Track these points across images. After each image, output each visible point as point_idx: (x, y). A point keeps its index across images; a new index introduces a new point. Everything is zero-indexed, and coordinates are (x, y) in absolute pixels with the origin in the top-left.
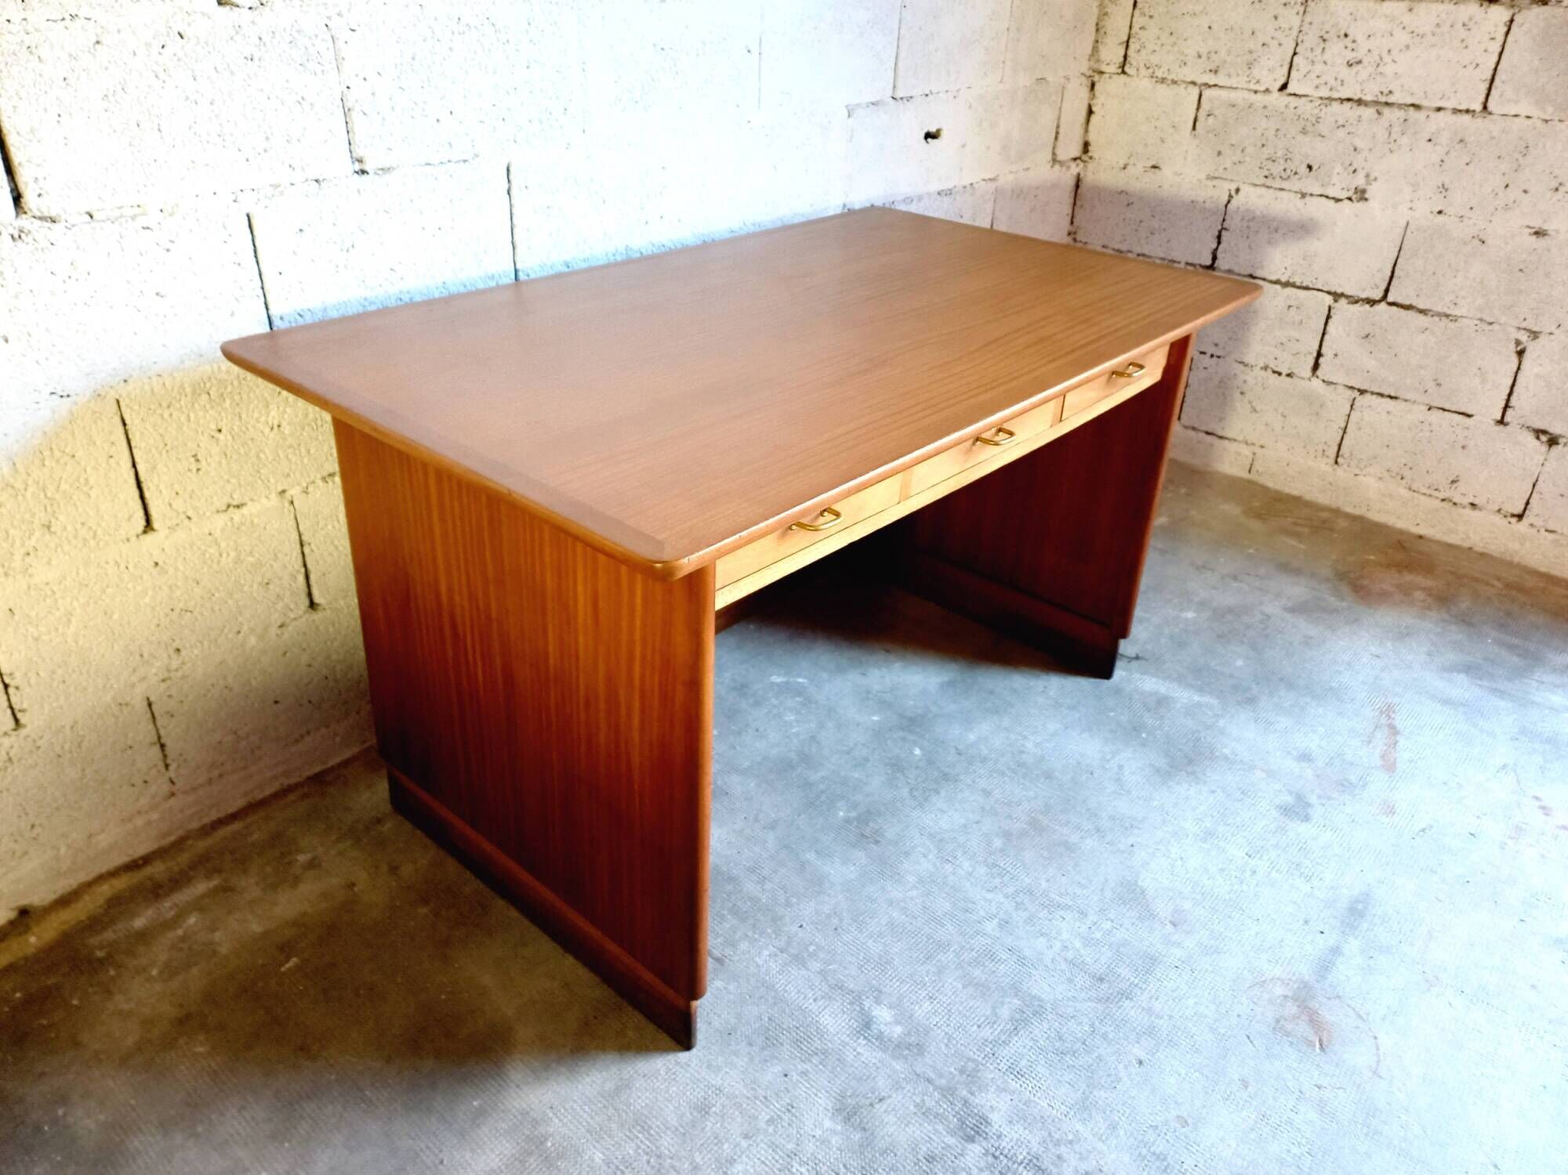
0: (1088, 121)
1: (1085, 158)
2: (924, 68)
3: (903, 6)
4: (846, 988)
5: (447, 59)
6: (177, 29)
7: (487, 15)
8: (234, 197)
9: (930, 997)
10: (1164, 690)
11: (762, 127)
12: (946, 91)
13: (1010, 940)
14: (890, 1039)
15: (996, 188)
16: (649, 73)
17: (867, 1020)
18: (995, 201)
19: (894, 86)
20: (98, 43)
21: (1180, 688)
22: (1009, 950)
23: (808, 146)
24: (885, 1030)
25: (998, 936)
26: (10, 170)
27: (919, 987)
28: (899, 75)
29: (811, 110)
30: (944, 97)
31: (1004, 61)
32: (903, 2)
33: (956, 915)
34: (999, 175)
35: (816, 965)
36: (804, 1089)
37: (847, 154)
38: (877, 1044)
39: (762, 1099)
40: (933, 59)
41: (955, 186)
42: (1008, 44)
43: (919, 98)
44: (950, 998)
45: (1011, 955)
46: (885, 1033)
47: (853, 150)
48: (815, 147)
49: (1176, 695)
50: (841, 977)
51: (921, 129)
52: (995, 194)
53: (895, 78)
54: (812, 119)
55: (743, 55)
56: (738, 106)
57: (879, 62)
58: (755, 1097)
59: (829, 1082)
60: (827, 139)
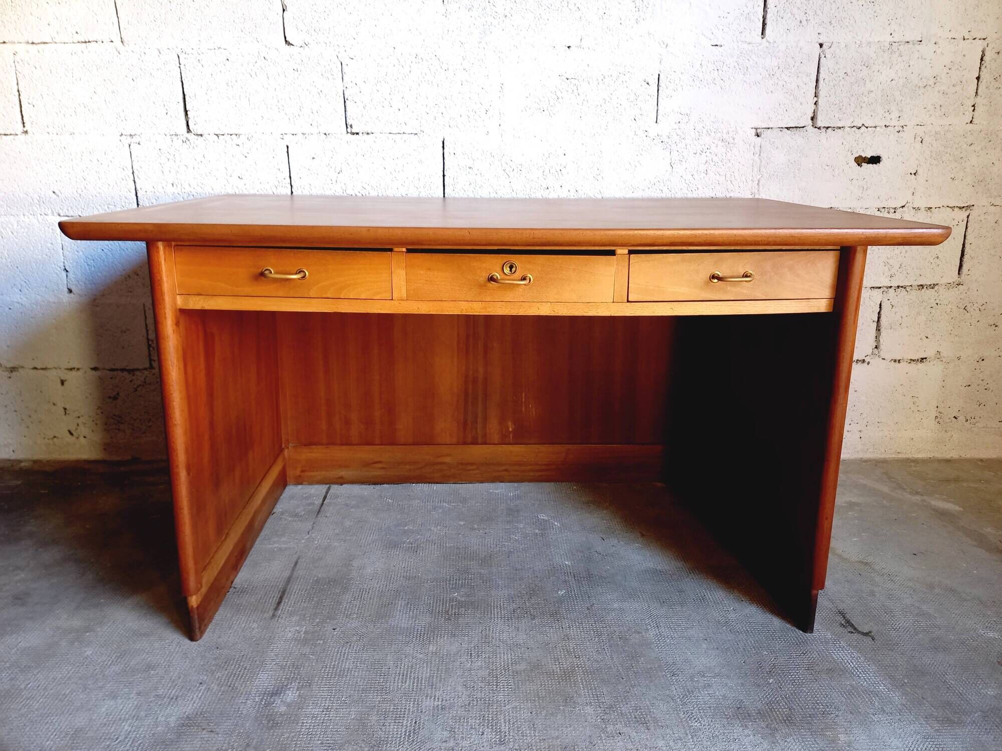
2: (852, 105)
3: (823, 56)
4: (299, 671)
5: (407, 77)
6: (262, 55)
7: (435, 54)
8: (282, 136)
9: (328, 709)
10: (853, 666)
11: (658, 135)
12: (885, 126)
13: (427, 718)
14: (270, 709)
15: (968, 217)
16: (555, 93)
17: (279, 692)
18: (966, 228)
19: (812, 119)
20: (228, 60)
21: (875, 673)
22: (416, 722)
23: (708, 153)
24: (277, 704)
25: (424, 711)
26: (186, 111)
27: (332, 699)
28: (820, 109)
29: (711, 128)
30: (882, 130)
31: (974, 106)
32: (822, 54)
33: (421, 683)
34: (973, 205)
35: (306, 650)
36: (195, 696)
37: (754, 164)
38: (262, 706)
39: (174, 684)
40: (866, 99)
41: (903, 207)
42: (978, 91)
43: (847, 129)
44: (337, 717)
45: (411, 726)
46: (274, 705)
47: (761, 162)
48: (716, 155)
49: (860, 675)
50: (307, 664)
51: (849, 154)
52: (967, 222)
53: (814, 112)
54: (713, 134)
55: (642, 86)
56: (635, 120)
57: (792, 97)
58: (174, 681)
59: (210, 703)
60: (729, 151)
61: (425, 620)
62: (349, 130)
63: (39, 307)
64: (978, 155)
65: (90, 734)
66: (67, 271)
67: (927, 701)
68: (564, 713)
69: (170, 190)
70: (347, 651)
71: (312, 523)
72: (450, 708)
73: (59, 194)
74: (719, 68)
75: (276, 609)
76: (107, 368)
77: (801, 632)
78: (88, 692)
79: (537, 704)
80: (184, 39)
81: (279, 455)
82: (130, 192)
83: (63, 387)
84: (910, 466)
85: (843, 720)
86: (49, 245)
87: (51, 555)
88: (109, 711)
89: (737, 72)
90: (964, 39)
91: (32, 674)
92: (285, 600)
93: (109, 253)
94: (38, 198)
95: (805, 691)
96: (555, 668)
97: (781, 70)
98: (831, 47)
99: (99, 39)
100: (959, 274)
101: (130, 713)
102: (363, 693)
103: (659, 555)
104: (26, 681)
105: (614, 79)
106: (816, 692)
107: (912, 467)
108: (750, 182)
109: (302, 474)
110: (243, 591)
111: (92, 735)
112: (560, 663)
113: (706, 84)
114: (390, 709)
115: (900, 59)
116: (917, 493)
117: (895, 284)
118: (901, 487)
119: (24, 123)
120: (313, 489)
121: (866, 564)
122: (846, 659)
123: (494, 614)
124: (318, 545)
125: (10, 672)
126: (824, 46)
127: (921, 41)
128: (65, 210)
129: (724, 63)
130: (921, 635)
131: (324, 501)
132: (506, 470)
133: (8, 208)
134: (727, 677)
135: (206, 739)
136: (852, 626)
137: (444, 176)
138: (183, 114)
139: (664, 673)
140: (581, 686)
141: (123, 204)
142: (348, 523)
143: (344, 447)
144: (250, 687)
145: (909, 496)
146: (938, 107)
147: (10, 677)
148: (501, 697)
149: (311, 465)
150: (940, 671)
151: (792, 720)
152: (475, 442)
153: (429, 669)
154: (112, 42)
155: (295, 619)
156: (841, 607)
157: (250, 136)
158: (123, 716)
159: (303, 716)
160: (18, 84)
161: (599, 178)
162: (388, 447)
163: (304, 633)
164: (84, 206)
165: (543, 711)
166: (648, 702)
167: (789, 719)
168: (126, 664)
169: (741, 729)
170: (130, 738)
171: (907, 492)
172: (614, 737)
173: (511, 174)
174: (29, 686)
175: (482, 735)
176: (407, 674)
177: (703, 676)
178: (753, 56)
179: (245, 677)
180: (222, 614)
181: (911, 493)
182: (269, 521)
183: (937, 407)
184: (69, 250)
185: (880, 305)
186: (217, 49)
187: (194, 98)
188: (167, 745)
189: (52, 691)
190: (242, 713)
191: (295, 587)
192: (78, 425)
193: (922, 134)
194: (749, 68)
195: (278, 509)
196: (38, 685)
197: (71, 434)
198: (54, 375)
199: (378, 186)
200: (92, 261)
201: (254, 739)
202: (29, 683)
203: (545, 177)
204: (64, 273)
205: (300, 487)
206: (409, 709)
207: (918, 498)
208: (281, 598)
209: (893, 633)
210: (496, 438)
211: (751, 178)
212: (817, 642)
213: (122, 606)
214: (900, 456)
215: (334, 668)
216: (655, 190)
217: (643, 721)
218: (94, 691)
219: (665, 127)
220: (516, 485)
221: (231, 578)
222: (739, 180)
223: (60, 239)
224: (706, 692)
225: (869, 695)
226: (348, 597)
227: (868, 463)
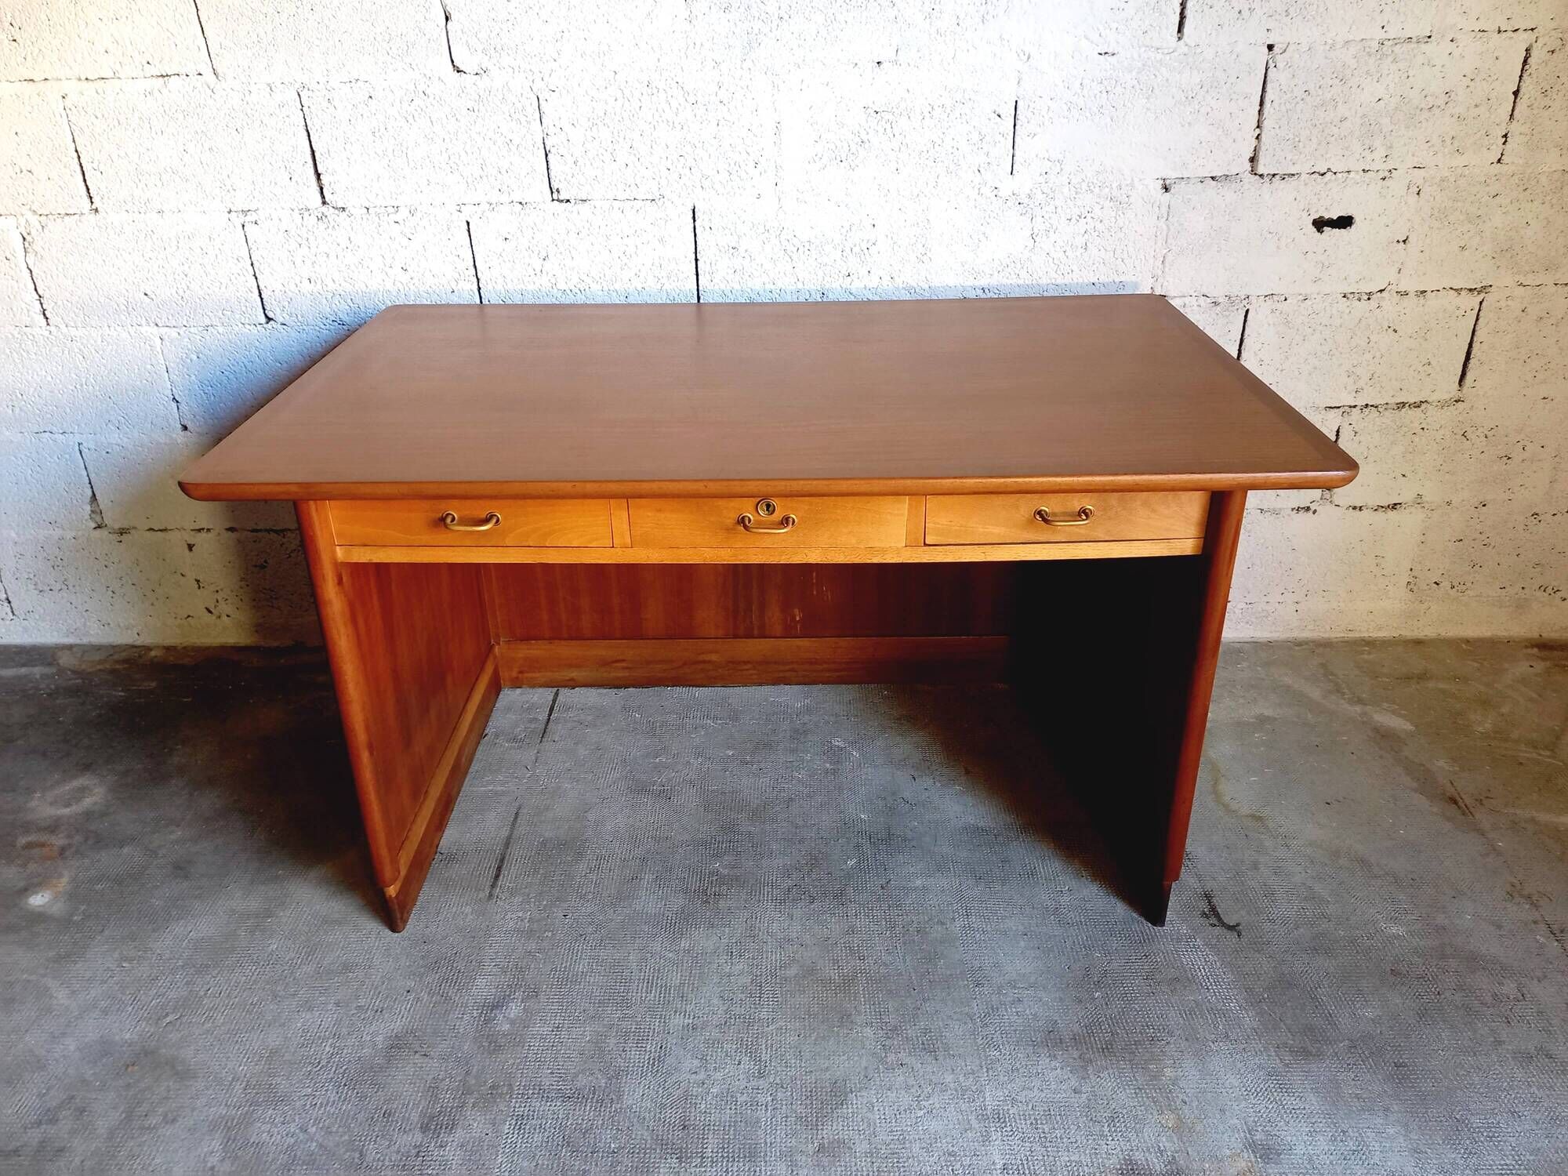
2: (1315, 140)
3: (1271, 65)
4: (524, 975)
5: (635, 115)
6: (421, 88)
7: (676, 79)
8: (458, 208)
9: (558, 1027)
10: (1204, 974)
11: (1014, 194)
12: (1364, 170)
13: (674, 1041)
14: (491, 1028)
15: (1481, 303)
16: (857, 134)
17: (500, 1004)
18: (1477, 319)
19: (1252, 160)
20: (371, 97)
21: (1229, 985)
22: (661, 1048)
23: (1089, 219)
24: (499, 1020)
25: (671, 1032)
26: (318, 175)
27: (563, 1014)
28: (1263, 148)
29: (1095, 181)
30: (1358, 177)
31: (1505, 136)
32: (1271, 61)
33: (670, 993)
34: (1491, 286)
35: (532, 946)
36: (403, 1008)
37: (1158, 234)
38: (481, 1023)
39: (377, 992)
40: (1336, 130)
41: (1381, 291)
42: (1515, 113)
43: (1304, 176)
44: (569, 1039)
45: (655, 1052)
46: (495, 1022)
47: (1169, 229)
48: (1101, 221)
49: (1210, 987)
50: (532, 966)
51: (1305, 214)
52: (1479, 310)
53: (1255, 150)
54: (1097, 190)
55: (990, 119)
56: (979, 171)
57: (1220, 132)
58: (376, 988)
59: (420, 1018)
60: (1122, 215)
61: (678, 902)
62: (555, 196)
63: (146, 450)
64: (1504, 211)
65: (287, 1057)
66: (177, 402)
67: (1285, 1024)
68: (838, 1036)
69: (306, 287)
70: (580, 948)
71: (536, 751)
72: (702, 1029)
73: (153, 297)
74: (1109, 89)
75: (493, 886)
76: (248, 528)
77: (1150, 925)
78: (279, 1001)
79: (807, 1024)
80: (305, 69)
81: (487, 656)
82: (251, 292)
83: (191, 554)
84: (1362, 653)
85: (1174, 1049)
86: (149, 367)
87: (209, 801)
88: (306, 1027)
89: (1137, 94)
90: (1499, 32)
91: (210, 976)
92: (504, 872)
93: (231, 376)
94: (126, 303)
95: (1136, 1010)
96: (832, 975)
97: (1205, 89)
98: (1285, 50)
99: (183, 71)
100: (1460, 385)
101: (329, 1030)
102: (599, 1007)
103: (985, 804)
104: (205, 986)
105: (948, 111)
106: (1149, 1010)
107: (1363, 654)
108: (1151, 261)
109: (520, 675)
110: (451, 858)
111: (290, 1058)
112: (839, 967)
113: (1088, 114)
114: (631, 1028)
115: (1394, 67)
116: (1360, 701)
117: (1361, 402)
118: (1338, 690)
119: (91, 198)
120: (537, 695)
121: (1260, 819)
122: (1197, 964)
123: (764, 894)
124: (543, 787)
125: (185, 974)
126: (1275, 48)
127: (1430, 37)
128: (164, 319)
129: (1116, 82)
130: (1302, 930)
131: (550, 715)
132: (792, 670)
133: (86, 317)
134: (1044, 988)
135: (419, 1065)
136: (1217, 916)
137: (696, 260)
138: (313, 178)
139: (966, 982)
140: (863, 1000)
141: (244, 309)
142: (582, 752)
143: (573, 643)
144: (466, 998)
145: (1346, 706)
146: (1449, 142)
147: (185, 980)
148: (764, 1015)
149: (533, 665)
150: (1313, 982)
151: (1112, 1048)
152: (749, 635)
153: (679, 974)
154: (200, 74)
155: (518, 899)
156: (1210, 885)
157: (413, 208)
158: (322, 1034)
159: (530, 1036)
160: (74, 141)
161: (925, 258)
162: (632, 642)
163: (529, 921)
164: (190, 313)
165: (813, 1033)
166: (941, 1023)
167: (1109, 1047)
168: (318, 964)
169: (1048, 1060)
170: (334, 1062)
171: (1344, 699)
172: (894, 1069)
173: (795, 257)
174: (209, 992)
175: (739, 1064)
176: (653, 980)
177: (1015, 987)
178: (1163, 70)
179: (460, 983)
180: (428, 892)
181: (1351, 702)
182: (480, 748)
183: (1411, 570)
184: (177, 373)
185: (1338, 432)
186: (354, 81)
187: (327, 156)
188: (375, 1072)
189: (237, 999)
190: (458, 1033)
191: (515, 851)
192: (217, 602)
193: (1420, 182)
194: (1156, 87)
195: (490, 730)
196: (219, 992)
197: (210, 612)
198: (177, 539)
199: (603, 277)
200: (210, 388)
201: (473, 1066)
202: (209, 989)
203: (844, 259)
204: (174, 405)
205: (518, 691)
206: (654, 1029)
207: (1358, 709)
208: (499, 869)
209: (1267, 926)
210: (778, 629)
211: (1153, 253)
212: (1167, 939)
213: (305, 880)
214: (1351, 635)
215: (565, 971)
216: (1008, 275)
217: (930, 1048)
218: (285, 1000)
219: (1024, 181)
220: (806, 688)
221: (436, 842)
222: (1134, 257)
223: (162, 358)
224: (1014, 1010)
225: (1215, 1014)
226: (582, 867)
227: (1304, 647)
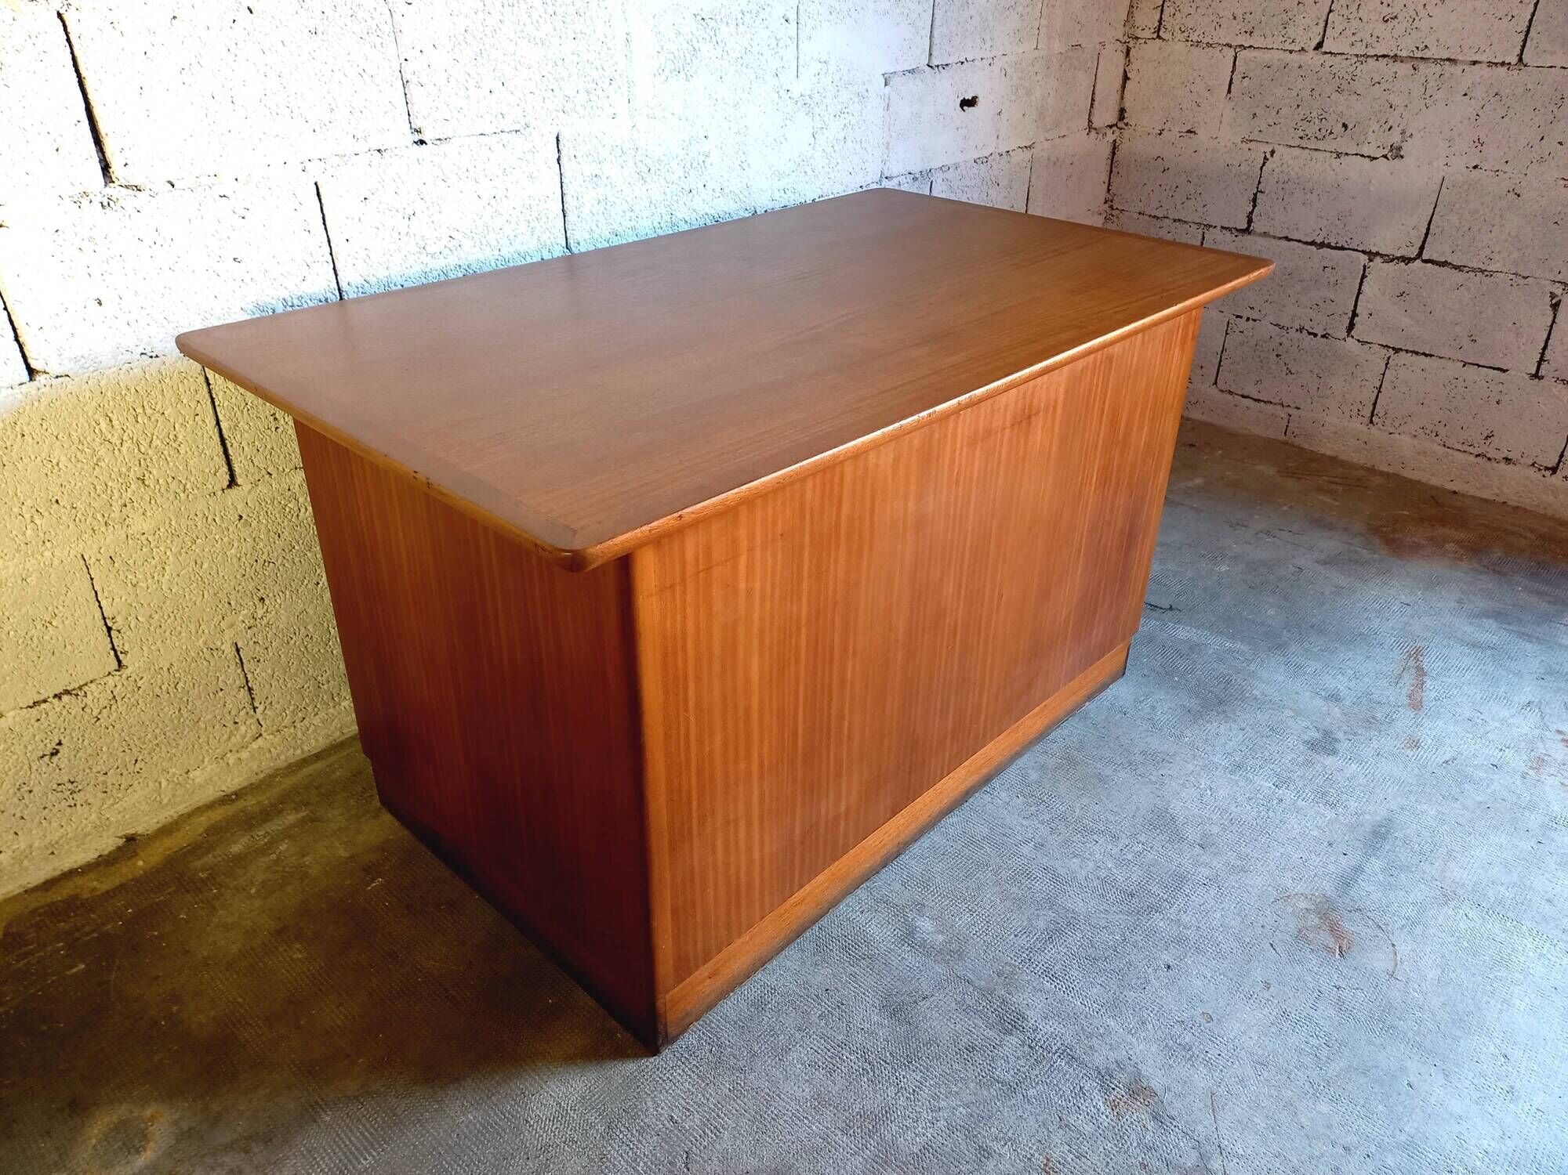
0: (1124, 87)
1: (1121, 125)
2: (959, 36)
4: (890, 902)
8: (303, 167)
9: (970, 910)
10: (1197, 638)
11: (800, 96)
12: (981, 58)
15: (1032, 156)
16: (690, 43)
17: (911, 930)
18: (1031, 169)
19: (929, 54)
20: (175, 17)
21: (1212, 636)
23: (846, 114)
24: (928, 938)
25: (1034, 857)
27: (959, 901)
28: (935, 43)
29: (848, 79)
30: (979, 64)
31: (1039, 28)
33: (994, 839)
34: (1035, 143)
37: (884, 123)
38: (921, 950)
40: (968, 26)
41: (992, 154)
42: (1042, 11)
43: (954, 65)
46: (928, 941)
47: (889, 118)
48: (853, 115)
49: (1207, 642)
50: (886, 893)
51: (956, 97)
52: (1032, 162)
53: (930, 47)
54: (850, 87)
55: (781, 24)
56: (777, 75)
57: (914, 30)
60: (864, 108)
62: (416, 137)
64: (1040, 85)
67: (1257, 639)
76: (24, 705)
85: (1242, 681)
96: (1056, 761)
102: (971, 879)
105: (754, 17)
108: (882, 148)
112: (1051, 754)
113: (842, 18)
122: (1187, 635)
134: (1152, 693)
135: (932, 1006)
140: (1091, 761)
144: (882, 946)
146: (1016, 32)
148: (1061, 808)
150: (1235, 612)
151: (1221, 699)
153: (979, 825)
159: (964, 929)
165: (1100, 797)
166: (1143, 744)
169: (1211, 725)
172: (1163, 782)
175: (1096, 842)
176: (972, 840)
188: (912, 1037)
190: (918, 967)
193: (1006, 66)
206: (1022, 863)
211: (882, 140)
217: (1160, 759)
219: (806, 82)
224: (1159, 713)
225: (1230, 653)
